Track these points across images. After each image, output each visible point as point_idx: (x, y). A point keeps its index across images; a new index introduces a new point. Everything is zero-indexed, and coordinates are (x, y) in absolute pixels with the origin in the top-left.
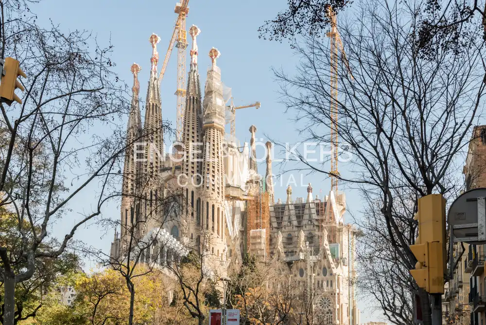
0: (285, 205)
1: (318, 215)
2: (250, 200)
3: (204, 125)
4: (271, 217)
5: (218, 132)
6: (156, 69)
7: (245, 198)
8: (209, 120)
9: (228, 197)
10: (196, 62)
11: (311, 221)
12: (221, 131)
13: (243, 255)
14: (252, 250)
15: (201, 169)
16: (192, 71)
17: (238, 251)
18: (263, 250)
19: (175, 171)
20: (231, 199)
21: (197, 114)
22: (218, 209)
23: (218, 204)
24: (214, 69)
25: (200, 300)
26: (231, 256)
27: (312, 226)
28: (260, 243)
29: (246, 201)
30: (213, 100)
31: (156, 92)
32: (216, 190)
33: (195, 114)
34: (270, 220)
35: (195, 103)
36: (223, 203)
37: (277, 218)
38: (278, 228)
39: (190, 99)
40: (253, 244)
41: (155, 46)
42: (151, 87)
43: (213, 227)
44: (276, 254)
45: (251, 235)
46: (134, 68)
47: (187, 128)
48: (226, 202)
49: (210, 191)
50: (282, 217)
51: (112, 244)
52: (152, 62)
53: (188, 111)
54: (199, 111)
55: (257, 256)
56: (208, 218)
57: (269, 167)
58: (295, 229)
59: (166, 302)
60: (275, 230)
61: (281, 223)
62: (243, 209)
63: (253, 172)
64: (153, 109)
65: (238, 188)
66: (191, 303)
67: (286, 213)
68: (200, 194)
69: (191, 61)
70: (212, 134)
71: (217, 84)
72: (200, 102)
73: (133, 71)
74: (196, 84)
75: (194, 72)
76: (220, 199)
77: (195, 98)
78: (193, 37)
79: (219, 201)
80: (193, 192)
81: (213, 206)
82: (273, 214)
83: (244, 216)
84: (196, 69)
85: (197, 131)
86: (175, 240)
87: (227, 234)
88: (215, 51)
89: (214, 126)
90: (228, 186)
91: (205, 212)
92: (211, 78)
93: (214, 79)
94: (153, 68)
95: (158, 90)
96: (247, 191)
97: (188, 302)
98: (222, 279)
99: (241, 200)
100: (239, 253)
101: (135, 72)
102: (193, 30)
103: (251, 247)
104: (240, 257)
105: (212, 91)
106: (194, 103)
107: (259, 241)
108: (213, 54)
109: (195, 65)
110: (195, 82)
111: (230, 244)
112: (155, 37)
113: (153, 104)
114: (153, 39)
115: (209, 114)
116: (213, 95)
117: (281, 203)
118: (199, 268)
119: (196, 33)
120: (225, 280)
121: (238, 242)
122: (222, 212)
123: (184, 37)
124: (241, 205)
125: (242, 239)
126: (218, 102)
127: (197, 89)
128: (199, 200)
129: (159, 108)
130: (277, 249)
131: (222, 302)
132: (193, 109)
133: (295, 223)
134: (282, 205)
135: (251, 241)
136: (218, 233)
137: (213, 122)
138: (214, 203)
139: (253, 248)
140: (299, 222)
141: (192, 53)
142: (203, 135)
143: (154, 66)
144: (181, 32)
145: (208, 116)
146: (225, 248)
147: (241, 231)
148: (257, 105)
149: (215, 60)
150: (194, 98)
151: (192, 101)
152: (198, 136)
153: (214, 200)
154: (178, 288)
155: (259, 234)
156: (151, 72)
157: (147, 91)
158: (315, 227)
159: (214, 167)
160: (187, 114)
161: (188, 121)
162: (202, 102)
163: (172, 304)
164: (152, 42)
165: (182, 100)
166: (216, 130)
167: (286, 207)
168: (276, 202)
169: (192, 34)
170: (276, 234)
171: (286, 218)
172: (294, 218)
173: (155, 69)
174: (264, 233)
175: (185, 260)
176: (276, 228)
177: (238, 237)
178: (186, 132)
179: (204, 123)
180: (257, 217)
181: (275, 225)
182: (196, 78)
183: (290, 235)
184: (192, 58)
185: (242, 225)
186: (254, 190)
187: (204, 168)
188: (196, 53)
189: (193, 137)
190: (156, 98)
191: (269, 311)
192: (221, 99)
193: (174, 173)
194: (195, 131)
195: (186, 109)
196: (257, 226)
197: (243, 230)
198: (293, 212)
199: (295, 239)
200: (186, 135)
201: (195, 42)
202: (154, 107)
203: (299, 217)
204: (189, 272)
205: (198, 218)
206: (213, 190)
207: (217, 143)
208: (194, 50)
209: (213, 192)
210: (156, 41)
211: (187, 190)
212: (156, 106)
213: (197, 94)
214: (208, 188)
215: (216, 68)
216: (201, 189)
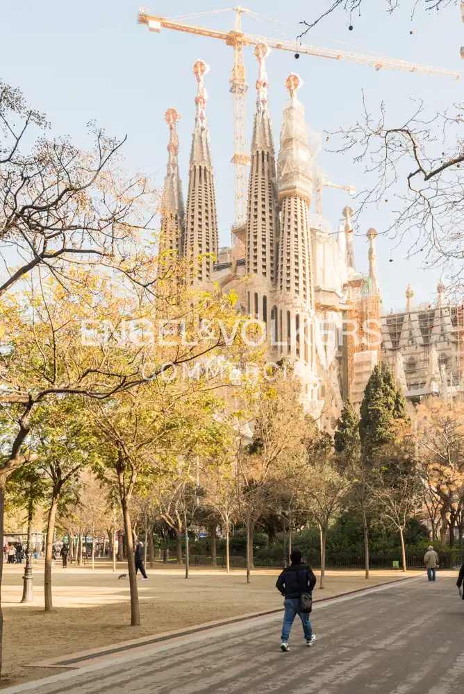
0: (404, 315)
1: (455, 325)
2: (350, 311)
3: (281, 193)
4: (383, 333)
5: (303, 202)
6: (204, 114)
7: (343, 307)
8: (289, 185)
10: (265, 97)
11: (443, 335)
12: (307, 201)
13: (342, 392)
15: (277, 262)
16: (259, 112)
17: (335, 386)
19: (236, 269)
20: (322, 309)
21: (269, 177)
22: (305, 321)
23: (304, 314)
24: (295, 106)
26: (323, 395)
27: (446, 343)
29: (344, 312)
30: (294, 152)
31: (204, 144)
32: (302, 292)
33: (266, 177)
35: (265, 161)
37: (392, 335)
38: (393, 350)
39: (258, 155)
40: (359, 374)
41: (201, 78)
42: (198, 140)
45: (355, 360)
46: (171, 115)
47: (253, 200)
49: (292, 292)
50: (399, 333)
52: (197, 103)
53: (254, 174)
54: (272, 173)
58: (420, 349)
60: (389, 353)
61: (398, 341)
64: (200, 175)
65: (332, 292)
67: (405, 326)
68: (276, 300)
69: (258, 98)
70: (293, 206)
71: (299, 128)
72: (273, 159)
73: (168, 120)
74: (267, 131)
75: (263, 113)
76: (307, 306)
77: (266, 153)
78: (259, 59)
79: (306, 309)
80: (265, 298)
81: (298, 317)
82: (386, 329)
84: (266, 108)
85: (270, 204)
88: (295, 78)
89: (295, 192)
90: (318, 290)
92: (290, 119)
93: (294, 121)
94: (199, 113)
95: (207, 147)
96: (345, 298)
99: (336, 310)
100: (337, 390)
101: (171, 122)
104: (338, 396)
105: (291, 140)
106: (263, 161)
107: (367, 369)
108: (291, 83)
109: (264, 102)
110: (264, 129)
111: (322, 377)
112: (202, 64)
113: (200, 167)
114: (198, 68)
115: (287, 174)
116: (294, 146)
119: (264, 54)
121: (335, 373)
125: (339, 369)
126: (300, 155)
127: (268, 138)
128: (275, 308)
129: (210, 173)
132: (263, 170)
133: (420, 340)
134: (399, 315)
135: (355, 370)
136: (306, 359)
137: (295, 187)
138: (299, 313)
139: (359, 380)
140: (426, 339)
141: (258, 85)
142: (278, 209)
143: (200, 110)
144: (236, 68)
145: (287, 178)
146: (317, 382)
147: (337, 358)
149: (295, 93)
150: (263, 153)
151: (260, 156)
152: (270, 211)
153: (299, 307)
155: (366, 359)
156: (196, 119)
157: (191, 148)
158: (451, 345)
159: (296, 257)
160: (254, 178)
161: (256, 189)
162: (276, 159)
164: (196, 73)
166: (298, 200)
167: (406, 318)
169: (258, 55)
170: (390, 359)
171: (405, 334)
172: (417, 333)
173: (202, 114)
174: (374, 355)
176: (390, 350)
177: (334, 364)
178: (253, 206)
179: (280, 188)
181: (389, 345)
182: (266, 122)
183: (412, 359)
184: (258, 93)
185: (339, 349)
186: (355, 296)
187: (282, 259)
188: (264, 85)
189: (264, 213)
190: (205, 158)
192: (306, 151)
193: (235, 271)
194: (267, 204)
195: (252, 172)
196: (362, 347)
197: (341, 355)
198: (416, 325)
199: (420, 365)
200: (253, 210)
201: (263, 67)
202: (203, 172)
203: (426, 332)
206: (297, 292)
207: (302, 220)
208: (262, 78)
209: (297, 295)
210: (202, 71)
211: (256, 295)
212: (205, 170)
213: (269, 146)
214: (288, 288)
215: (296, 103)
216: (279, 292)
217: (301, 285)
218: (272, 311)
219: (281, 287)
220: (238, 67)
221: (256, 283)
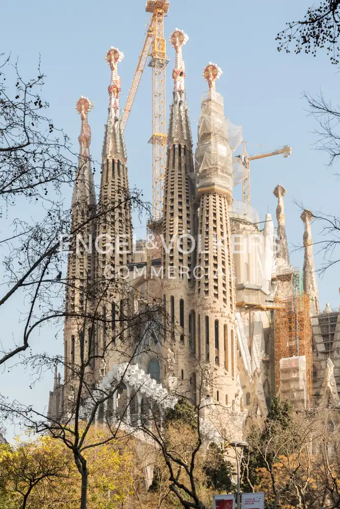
0: (337, 314)
2: (278, 310)
3: (199, 190)
4: (313, 335)
5: (222, 199)
6: (118, 104)
7: (270, 305)
8: (208, 181)
9: (240, 306)
10: (183, 88)
12: (227, 197)
13: (268, 401)
14: (284, 392)
16: (176, 103)
17: (259, 395)
18: (302, 390)
20: (246, 309)
21: (186, 173)
22: (225, 327)
23: (224, 319)
24: (213, 98)
25: (197, 480)
26: (248, 403)
28: (297, 380)
29: (272, 310)
30: (212, 147)
31: (118, 141)
32: (221, 296)
33: (183, 172)
34: (313, 340)
35: (182, 155)
36: (232, 316)
37: (325, 336)
38: (326, 353)
39: (174, 149)
40: (286, 382)
41: (115, 66)
42: (110, 133)
43: (217, 358)
44: (324, 397)
45: (281, 367)
46: (82, 105)
47: (169, 197)
48: (238, 314)
49: (211, 296)
50: (333, 335)
51: (51, 394)
52: (110, 93)
53: (171, 169)
54: (189, 167)
55: (293, 402)
56: (208, 342)
57: (308, 253)
59: (142, 485)
60: (321, 357)
61: (332, 343)
62: (266, 325)
63: (282, 261)
64: (113, 170)
65: (258, 290)
66: (182, 486)
68: (194, 304)
69: (175, 88)
70: (211, 204)
71: (217, 121)
72: (190, 152)
73: (80, 110)
74: (184, 123)
75: (180, 104)
76: (227, 311)
77: (183, 147)
78: (176, 48)
79: (226, 314)
80: (182, 302)
81: (217, 322)
82: (317, 330)
83: (269, 336)
84: (183, 99)
85: (187, 201)
86: (154, 381)
87: (241, 368)
88: (214, 68)
89: (213, 190)
90: (241, 288)
91: (203, 334)
92: (208, 111)
93: (213, 114)
94: (113, 103)
95: (121, 138)
96: (273, 295)
97: (178, 484)
98: (233, 445)
99: (262, 309)
100: (262, 398)
101: (83, 112)
102: (176, 37)
103: (281, 387)
104: (263, 405)
105: (209, 134)
106: (180, 155)
107: (294, 376)
108: (209, 73)
109: (180, 92)
110: (181, 121)
111: (247, 385)
112: (116, 52)
113: (113, 160)
114: (112, 56)
115: (205, 171)
116: (212, 139)
117: (330, 311)
118: (196, 427)
119: (181, 42)
120: (238, 445)
121: (260, 380)
122: (232, 331)
123: (162, 49)
124: (263, 319)
125: (266, 374)
126: (220, 150)
127: (185, 131)
128: (193, 312)
129: (123, 166)
130: (326, 389)
131: (234, 480)
132: (180, 164)
134: (331, 314)
135: (282, 377)
136: (226, 368)
137: (213, 184)
138: (219, 318)
139: (286, 389)
141: (175, 74)
142: (196, 206)
143: (113, 100)
144: (156, 41)
145: (205, 175)
146: (239, 391)
147: (263, 361)
148: (286, 150)
149: (213, 83)
150: (180, 146)
151: (177, 151)
152: (188, 208)
153: (218, 312)
154: (161, 462)
155: (294, 366)
156: (109, 110)
157: (103, 140)
160: (170, 173)
161: (172, 185)
162: (194, 152)
163: (150, 487)
164: (110, 61)
165: (161, 151)
166: (217, 197)
168: (321, 309)
169: (174, 43)
170: (323, 364)
173: (115, 105)
174: (303, 362)
175: (172, 415)
176: (322, 353)
177: (259, 371)
178: (169, 203)
179: (197, 186)
180: (290, 336)
181: (321, 348)
182: (183, 113)
184: (175, 83)
185: (266, 352)
186: (284, 292)
188: (181, 74)
189: (180, 210)
190: (119, 151)
191: (313, 491)
192: (225, 145)
194: (184, 201)
195: (168, 166)
196: (292, 352)
197: (268, 359)
200: (169, 208)
201: (180, 55)
202: (116, 165)
204: (178, 435)
205: (192, 343)
206: (216, 295)
207: (221, 218)
208: (179, 68)
209: (215, 299)
210: (116, 59)
211: (172, 298)
212: (119, 163)
213: (186, 139)
214: (207, 292)
215: (215, 95)
216: (196, 295)
217: (221, 288)
218: (190, 316)
219: (199, 290)
220: (158, 40)
221: (172, 286)
